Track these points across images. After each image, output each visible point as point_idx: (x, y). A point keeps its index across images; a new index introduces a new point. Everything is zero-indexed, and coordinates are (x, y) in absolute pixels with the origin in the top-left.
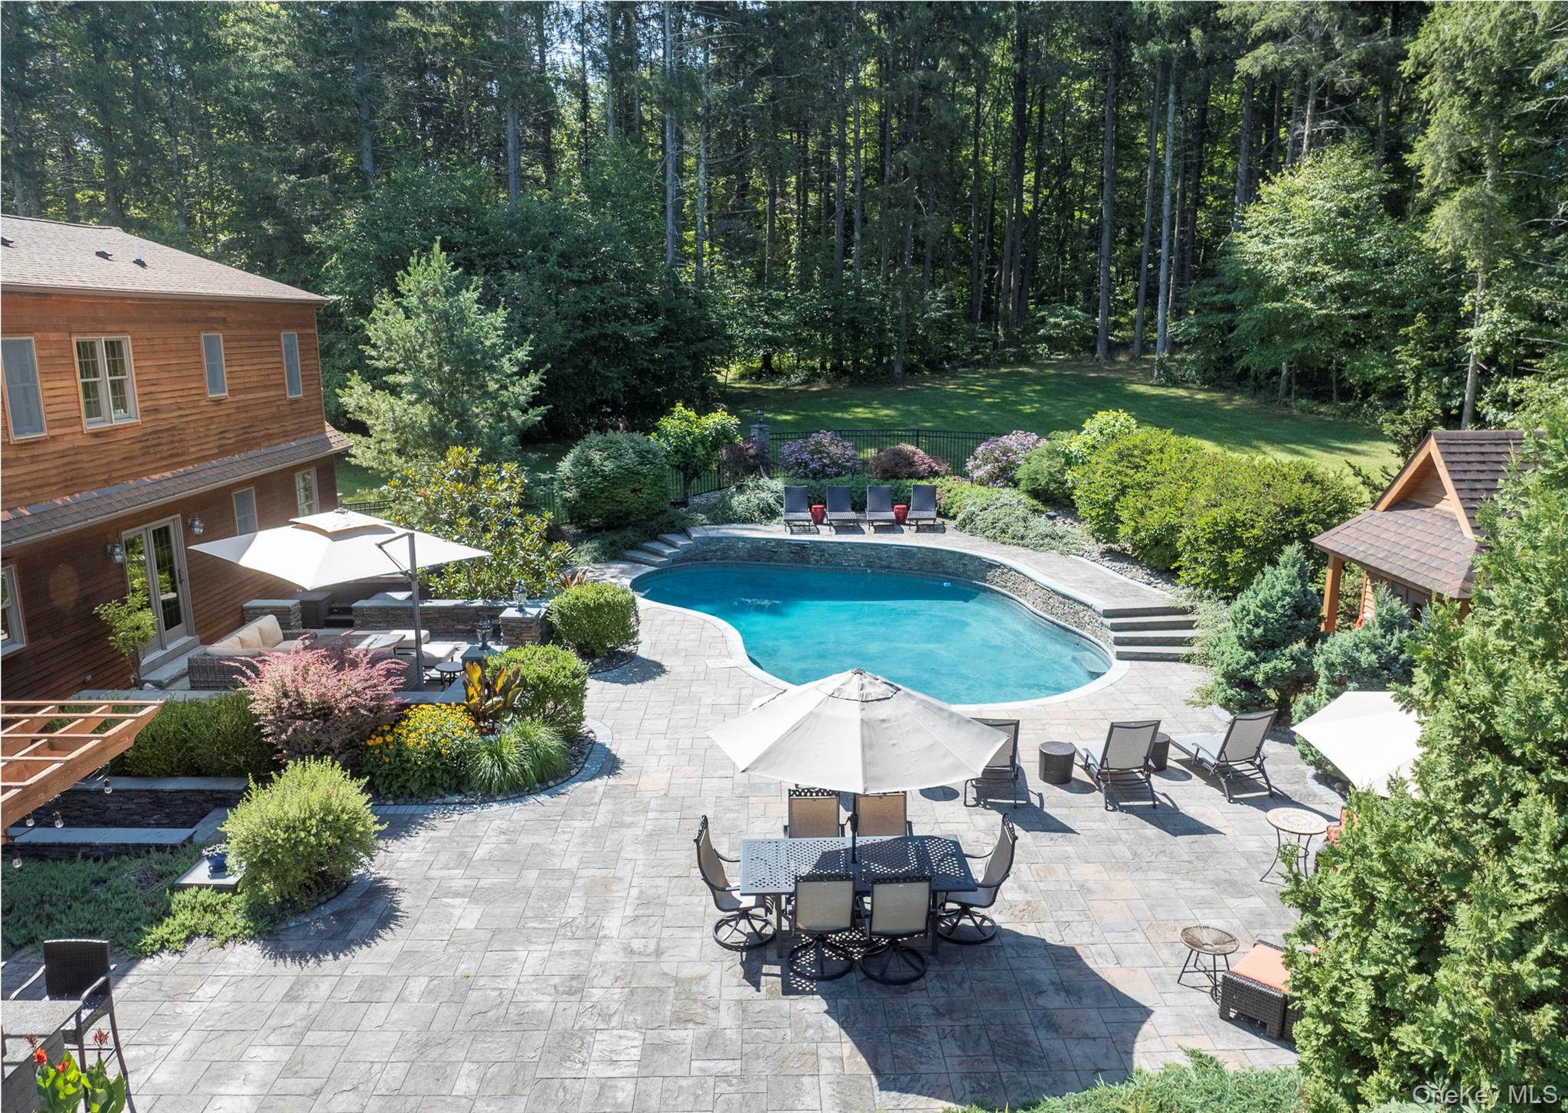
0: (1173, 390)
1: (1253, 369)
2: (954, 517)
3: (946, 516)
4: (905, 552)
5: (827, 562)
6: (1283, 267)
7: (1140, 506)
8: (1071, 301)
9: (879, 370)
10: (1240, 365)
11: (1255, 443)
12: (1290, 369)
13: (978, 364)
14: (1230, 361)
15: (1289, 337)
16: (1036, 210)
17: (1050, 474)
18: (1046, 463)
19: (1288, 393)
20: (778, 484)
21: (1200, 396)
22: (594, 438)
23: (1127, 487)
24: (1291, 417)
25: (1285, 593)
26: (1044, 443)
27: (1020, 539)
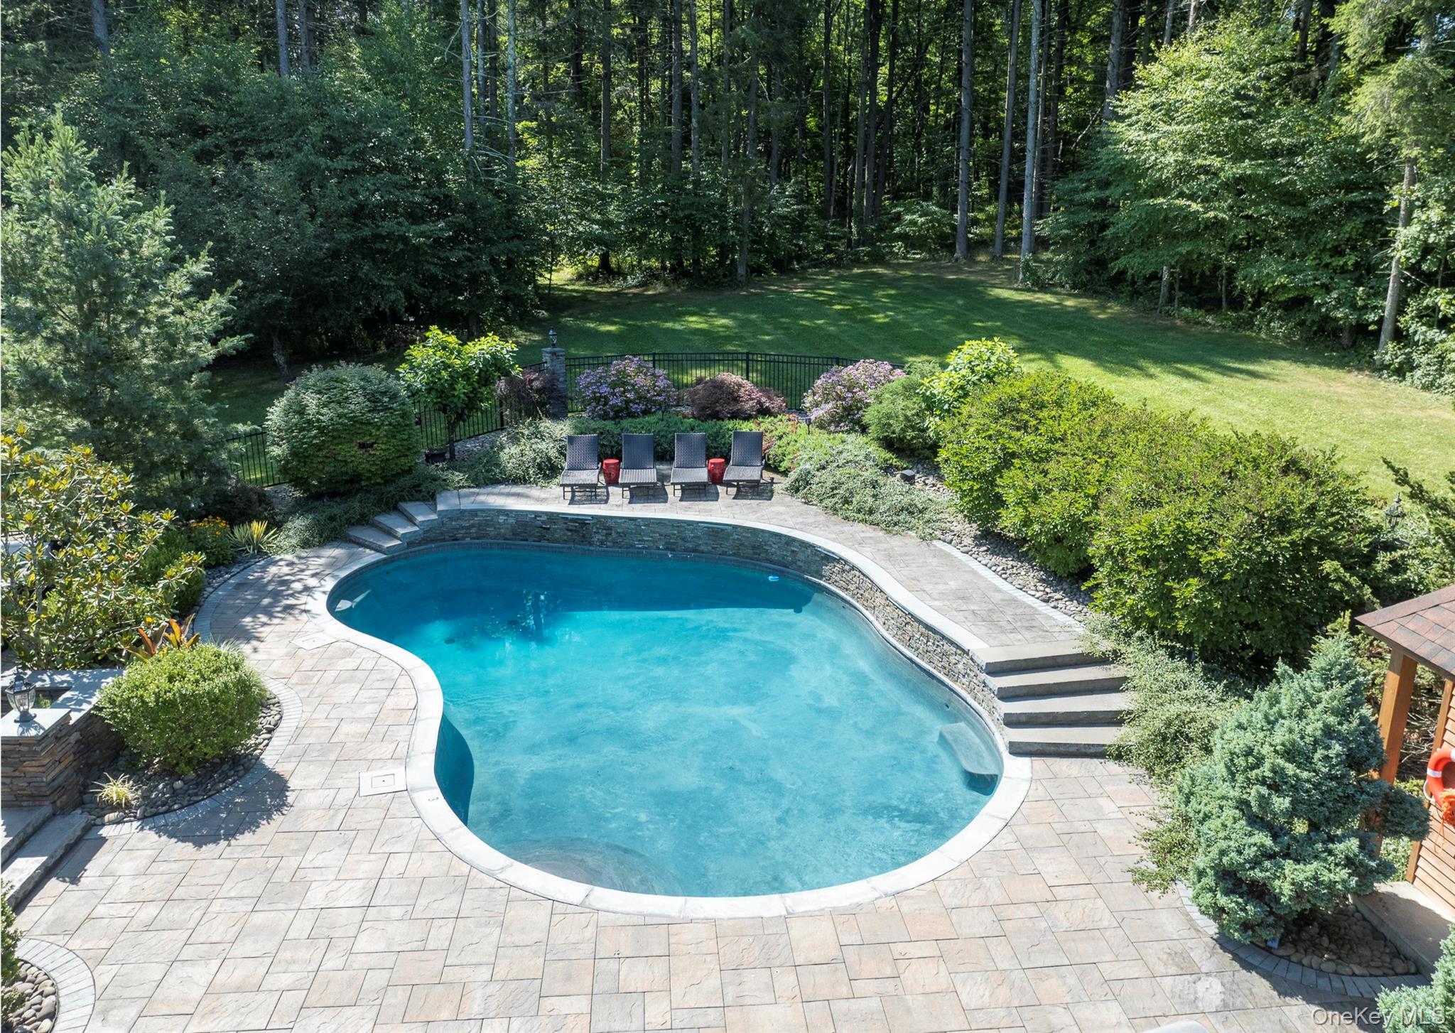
0: (1039, 295)
1: (1130, 272)
2: (785, 473)
3: (775, 470)
4: (716, 532)
5: (615, 543)
6: (1170, 158)
7: (1031, 486)
8: (927, 196)
9: (721, 272)
10: (1116, 266)
11: (1142, 363)
12: (1172, 274)
13: (830, 264)
14: (1101, 263)
15: (1174, 237)
16: (891, 102)
17: (906, 417)
18: (901, 403)
19: (1170, 300)
20: (562, 429)
21: (1070, 303)
22: (315, 375)
23: (1013, 455)
24: (1173, 328)
25: (1328, 732)
26: (899, 376)
27: (867, 515)
